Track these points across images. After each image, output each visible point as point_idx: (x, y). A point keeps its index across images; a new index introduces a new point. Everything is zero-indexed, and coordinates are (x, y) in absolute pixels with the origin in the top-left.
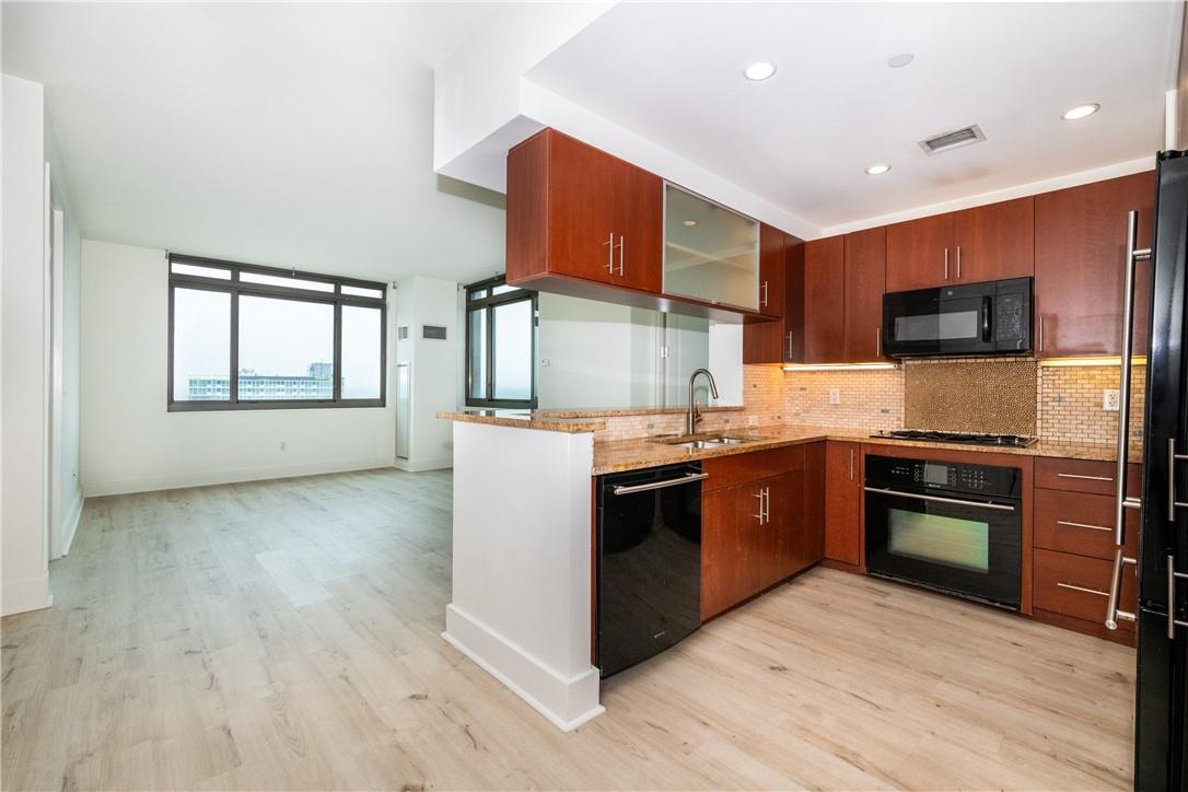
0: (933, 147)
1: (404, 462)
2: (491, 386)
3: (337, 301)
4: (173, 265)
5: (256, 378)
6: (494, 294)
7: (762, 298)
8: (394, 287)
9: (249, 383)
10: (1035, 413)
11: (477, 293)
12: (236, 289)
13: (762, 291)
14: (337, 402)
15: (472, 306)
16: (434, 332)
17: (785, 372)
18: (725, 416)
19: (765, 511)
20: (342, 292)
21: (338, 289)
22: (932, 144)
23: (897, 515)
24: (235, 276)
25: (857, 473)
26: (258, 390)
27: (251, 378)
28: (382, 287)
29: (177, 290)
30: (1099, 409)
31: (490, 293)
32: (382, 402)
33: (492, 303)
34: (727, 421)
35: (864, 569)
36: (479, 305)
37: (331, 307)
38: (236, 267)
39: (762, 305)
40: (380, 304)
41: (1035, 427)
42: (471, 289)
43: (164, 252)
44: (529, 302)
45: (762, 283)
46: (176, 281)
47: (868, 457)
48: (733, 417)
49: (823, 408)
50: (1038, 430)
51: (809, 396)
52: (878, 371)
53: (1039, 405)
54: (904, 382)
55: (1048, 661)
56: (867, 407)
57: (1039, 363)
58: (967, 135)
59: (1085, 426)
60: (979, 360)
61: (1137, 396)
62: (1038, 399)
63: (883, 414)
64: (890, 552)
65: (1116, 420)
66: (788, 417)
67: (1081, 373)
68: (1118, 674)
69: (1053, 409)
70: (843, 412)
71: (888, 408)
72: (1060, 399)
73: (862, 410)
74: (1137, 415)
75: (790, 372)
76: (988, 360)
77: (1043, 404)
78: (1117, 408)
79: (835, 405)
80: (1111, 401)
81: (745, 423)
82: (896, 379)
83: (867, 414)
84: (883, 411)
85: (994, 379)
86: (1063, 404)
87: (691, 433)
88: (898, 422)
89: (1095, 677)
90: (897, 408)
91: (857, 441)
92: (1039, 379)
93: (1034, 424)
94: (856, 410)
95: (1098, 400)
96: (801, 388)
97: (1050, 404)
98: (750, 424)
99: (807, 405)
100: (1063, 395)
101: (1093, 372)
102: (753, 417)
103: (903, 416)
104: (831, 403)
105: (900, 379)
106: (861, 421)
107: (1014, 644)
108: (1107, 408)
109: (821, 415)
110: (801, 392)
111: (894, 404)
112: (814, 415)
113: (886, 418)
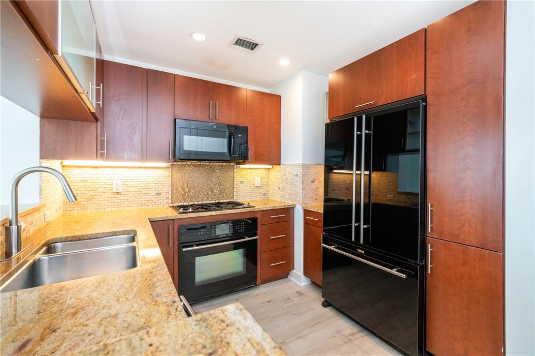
10: (233, 189)
13: (97, 91)
17: (64, 167)
23: (199, 261)
25: (172, 241)
30: (254, 186)
39: (97, 105)
41: (233, 196)
45: (97, 84)
48: (35, 217)
49: (106, 196)
50: (235, 197)
51: (91, 186)
52: (153, 168)
53: (235, 185)
54: (171, 175)
55: (284, 301)
56: (146, 192)
57: (235, 166)
58: (252, 46)
59: (250, 194)
60: (211, 164)
61: (264, 180)
62: (235, 183)
63: (157, 196)
64: (196, 285)
65: (258, 190)
66: (65, 206)
67: (249, 171)
68: (297, 292)
69: (240, 187)
70: (125, 198)
71: (160, 192)
72: (242, 182)
73: (140, 195)
74: (264, 187)
75: (70, 167)
76: (215, 164)
77: (237, 184)
78: (259, 185)
79: (118, 193)
80: (258, 183)
81: (43, 220)
82: (165, 173)
83: (145, 197)
84: (156, 194)
85: (217, 174)
86: (243, 184)
87: (14, 250)
88: (167, 200)
89: (298, 298)
90: (167, 191)
91: (173, 218)
92: (235, 173)
93: (233, 194)
94: (136, 195)
95: (254, 182)
96: (82, 180)
97: (239, 185)
98: (46, 220)
99: (89, 194)
100: (243, 180)
101: (252, 171)
102: (48, 213)
103: (170, 196)
104: (114, 191)
105: (168, 173)
106: (140, 202)
107: (268, 302)
108: (256, 185)
109: (104, 202)
110: (83, 184)
111: (164, 189)
112: (96, 202)
113: (159, 199)
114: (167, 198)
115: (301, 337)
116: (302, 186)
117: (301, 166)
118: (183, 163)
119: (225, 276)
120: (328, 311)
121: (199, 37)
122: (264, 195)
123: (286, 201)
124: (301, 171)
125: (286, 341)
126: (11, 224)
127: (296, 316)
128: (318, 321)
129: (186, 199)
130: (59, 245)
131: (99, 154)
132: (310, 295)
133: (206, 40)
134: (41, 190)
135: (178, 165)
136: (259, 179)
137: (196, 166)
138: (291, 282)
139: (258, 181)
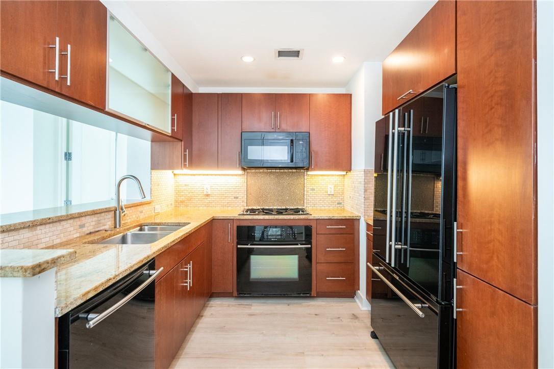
0: (279, 55)
7: (173, 125)
10: (304, 196)
13: (173, 120)
17: (175, 175)
18: (140, 208)
19: (190, 279)
22: (281, 54)
23: (254, 259)
25: (232, 237)
30: (326, 193)
34: (142, 212)
35: (235, 294)
39: (173, 130)
41: (304, 203)
45: (173, 115)
47: (239, 228)
48: (145, 208)
49: (200, 197)
50: (305, 204)
51: (190, 189)
52: (232, 175)
53: (305, 192)
54: (246, 181)
55: (332, 319)
56: (226, 195)
57: (305, 173)
58: (296, 54)
59: (322, 202)
60: (281, 171)
61: (339, 188)
62: (305, 190)
63: (235, 199)
64: (250, 280)
65: (332, 198)
66: (176, 204)
67: (321, 177)
68: (353, 314)
69: (311, 194)
70: (212, 200)
71: (238, 196)
72: (313, 190)
73: (223, 197)
74: (338, 196)
75: (178, 175)
76: (285, 171)
77: (307, 191)
78: (333, 193)
79: (208, 195)
80: (331, 190)
81: (153, 211)
82: (242, 180)
83: (226, 199)
84: (235, 198)
85: (287, 180)
86: (314, 191)
87: (118, 226)
88: (243, 204)
89: (349, 320)
90: (242, 196)
91: (232, 218)
92: (305, 180)
93: (304, 201)
94: (220, 197)
95: (326, 190)
96: (185, 185)
97: (310, 192)
98: (156, 212)
99: (189, 195)
100: (314, 188)
101: (324, 177)
102: (157, 207)
103: (246, 200)
104: (205, 194)
105: (243, 180)
106: (222, 204)
107: (316, 315)
108: (329, 193)
109: (198, 202)
110: (185, 187)
111: (241, 193)
112: (194, 201)
113: (237, 202)
114: (243, 201)
115: (322, 355)
116: (365, 195)
117: (363, 173)
118: (256, 171)
119: (277, 279)
120: (373, 343)
121: (248, 59)
122: (338, 204)
123: (354, 212)
124: (363, 178)
125: (305, 353)
126: (116, 210)
127: (333, 335)
128: (353, 348)
129: (258, 203)
130: (146, 227)
131: (183, 165)
132: (365, 321)
133: (254, 59)
134: (151, 191)
135: (252, 173)
136: (333, 186)
137: (267, 173)
138: (355, 303)
139: (331, 189)
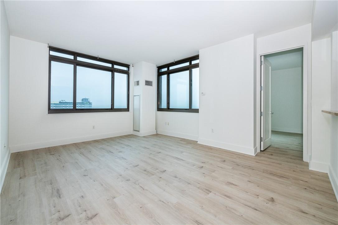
1: (137, 132)
2: (168, 103)
3: (113, 70)
4: (51, 51)
5: (66, 103)
6: (170, 69)
8: (133, 66)
9: (64, 104)
11: (161, 70)
12: (76, 64)
14: (112, 109)
15: (160, 74)
16: (148, 83)
20: (115, 67)
21: (113, 66)
24: (75, 58)
26: (66, 106)
27: (64, 103)
28: (128, 66)
29: (52, 62)
31: (168, 69)
32: (127, 110)
33: (169, 73)
36: (164, 73)
37: (110, 73)
38: (76, 54)
40: (127, 73)
42: (160, 68)
43: (47, 45)
44: (189, 71)
46: (52, 58)
